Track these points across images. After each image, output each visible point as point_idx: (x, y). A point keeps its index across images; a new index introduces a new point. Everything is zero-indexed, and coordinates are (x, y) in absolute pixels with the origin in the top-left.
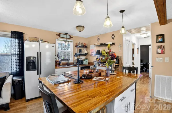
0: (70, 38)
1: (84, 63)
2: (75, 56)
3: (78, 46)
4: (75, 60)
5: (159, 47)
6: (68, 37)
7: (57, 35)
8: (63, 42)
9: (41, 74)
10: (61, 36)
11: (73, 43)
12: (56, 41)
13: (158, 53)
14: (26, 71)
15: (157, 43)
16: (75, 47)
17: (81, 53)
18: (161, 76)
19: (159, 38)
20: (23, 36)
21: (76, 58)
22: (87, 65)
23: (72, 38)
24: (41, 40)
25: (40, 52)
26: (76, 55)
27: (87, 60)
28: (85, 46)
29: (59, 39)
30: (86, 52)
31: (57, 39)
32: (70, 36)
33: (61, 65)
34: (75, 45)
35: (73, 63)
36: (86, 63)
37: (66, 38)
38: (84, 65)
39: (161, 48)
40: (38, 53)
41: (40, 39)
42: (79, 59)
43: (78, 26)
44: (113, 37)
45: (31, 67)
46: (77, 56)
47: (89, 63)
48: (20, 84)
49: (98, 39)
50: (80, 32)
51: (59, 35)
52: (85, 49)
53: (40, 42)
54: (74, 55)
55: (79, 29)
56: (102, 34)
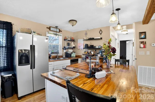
0: (59, 32)
1: (72, 56)
2: (64, 50)
3: (67, 39)
4: (63, 53)
5: (142, 42)
6: (58, 31)
7: (47, 28)
8: (53, 35)
9: (34, 68)
10: (52, 29)
11: (62, 37)
12: (47, 34)
13: (140, 48)
14: (19, 65)
15: (140, 39)
16: (64, 41)
17: (69, 47)
18: (143, 67)
19: (142, 35)
20: (12, 27)
21: (65, 51)
22: (75, 58)
23: (61, 31)
24: (34, 32)
25: (33, 45)
26: (64, 48)
27: (74, 53)
28: (73, 40)
29: (49, 32)
30: (74, 46)
31: (47, 32)
32: (59, 29)
33: (52, 58)
34: (64, 38)
35: (62, 57)
36: (74, 56)
37: (56, 32)
38: (72, 58)
39: (144, 43)
40: (31, 46)
41: (32, 31)
42: (68, 52)
43: (71, 20)
44: (101, 32)
45: (24, 61)
46: (66, 50)
47: (76, 56)
48: (10, 80)
49: (86, 34)
50: (73, 26)
51: (49, 28)
52: (73, 43)
53: (33, 34)
54: (63, 48)
55: (72, 23)
56: (90, 29)
